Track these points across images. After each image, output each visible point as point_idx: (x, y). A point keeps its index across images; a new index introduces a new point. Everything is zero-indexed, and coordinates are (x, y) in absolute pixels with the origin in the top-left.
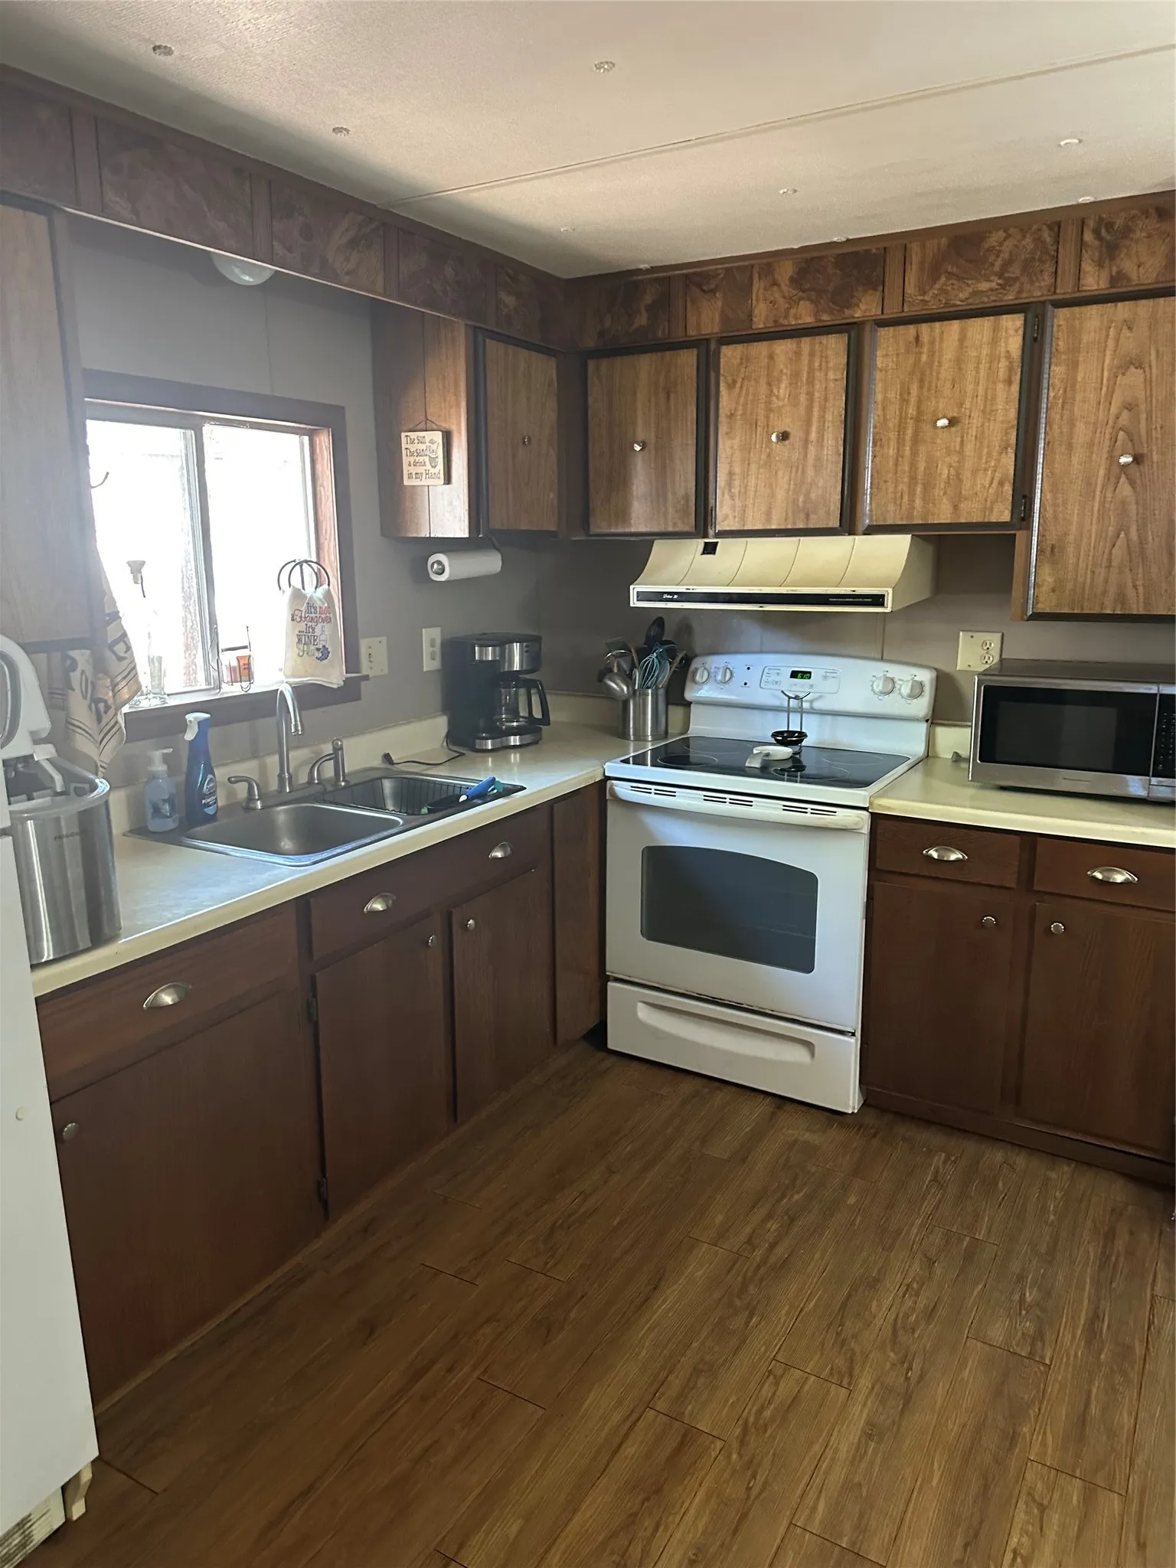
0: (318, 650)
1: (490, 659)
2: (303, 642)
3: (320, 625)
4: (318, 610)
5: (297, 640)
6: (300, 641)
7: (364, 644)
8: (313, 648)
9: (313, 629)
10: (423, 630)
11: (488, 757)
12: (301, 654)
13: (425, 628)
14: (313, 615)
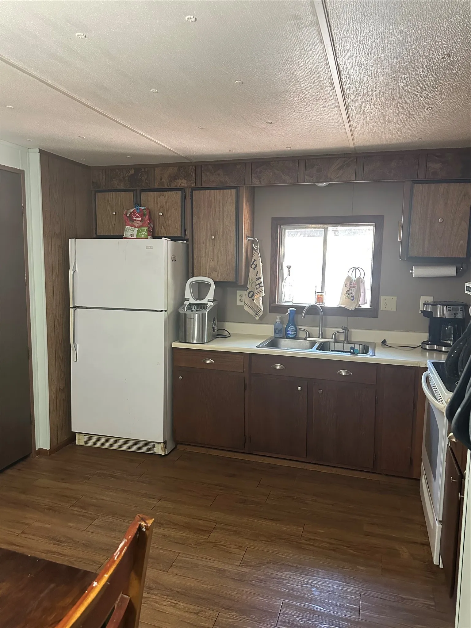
0: (352, 297)
1: (430, 310)
2: (348, 294)
3: (353, 289)
4: (353, 284)
5: (346, 293)
6: (347, 293)
7: (382, 298)
8: (350, 296)
9: (351, 290)
10: (421, 297)
11: (427, 352)
12: (346, 297)
13: (423, 296)
14: (351, 285)
